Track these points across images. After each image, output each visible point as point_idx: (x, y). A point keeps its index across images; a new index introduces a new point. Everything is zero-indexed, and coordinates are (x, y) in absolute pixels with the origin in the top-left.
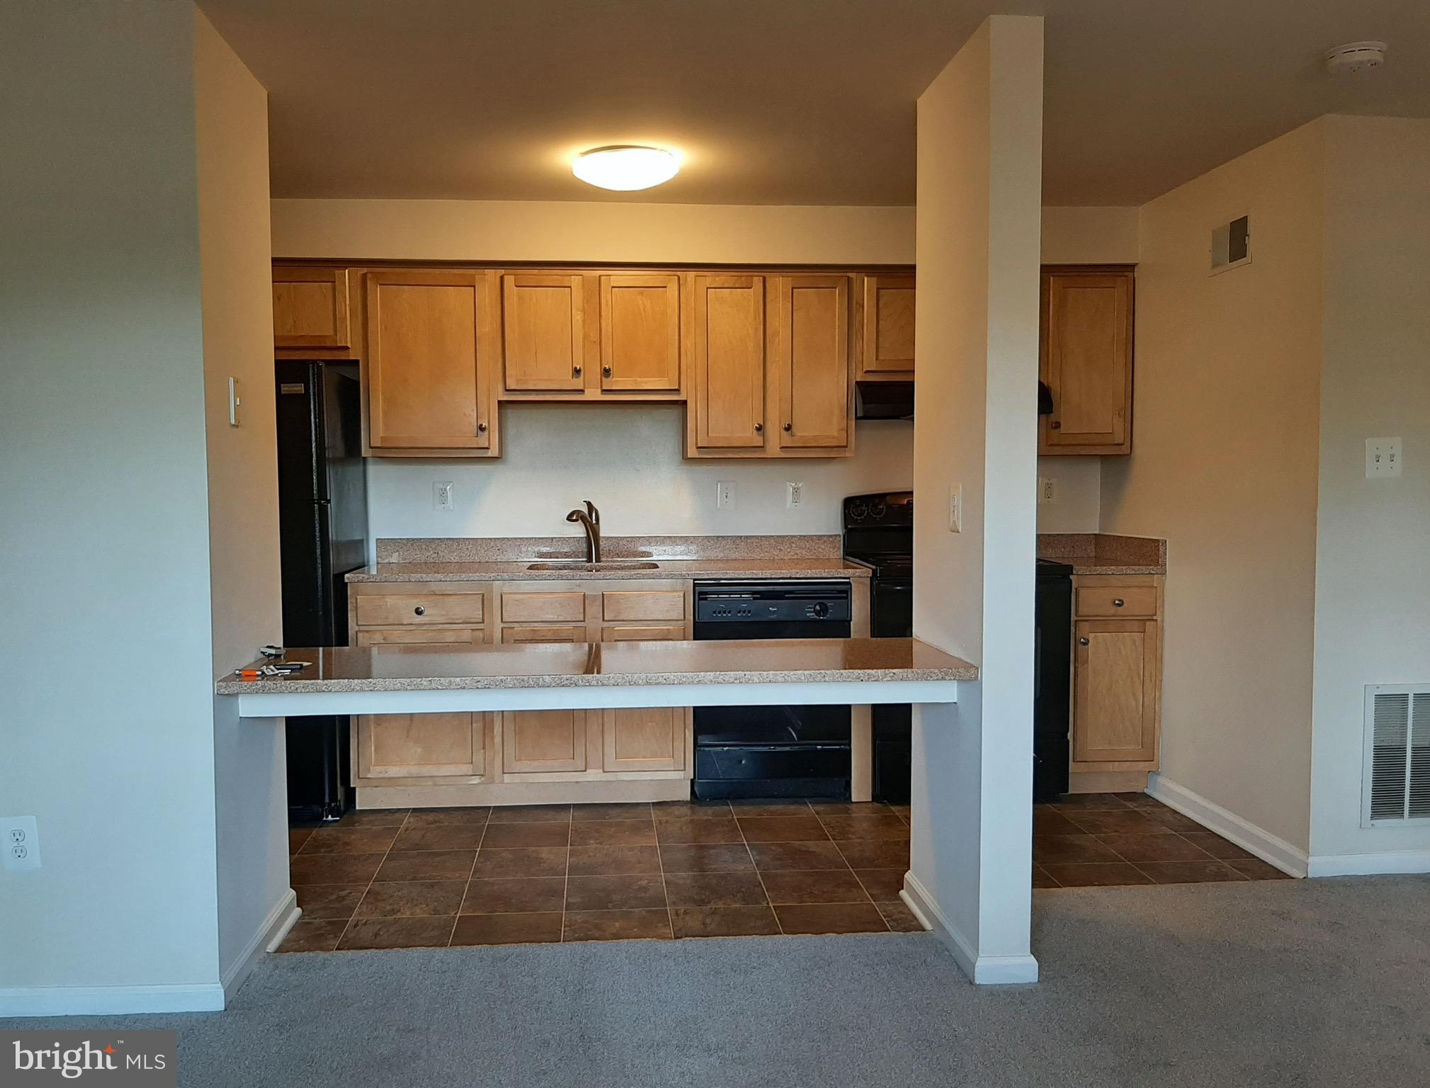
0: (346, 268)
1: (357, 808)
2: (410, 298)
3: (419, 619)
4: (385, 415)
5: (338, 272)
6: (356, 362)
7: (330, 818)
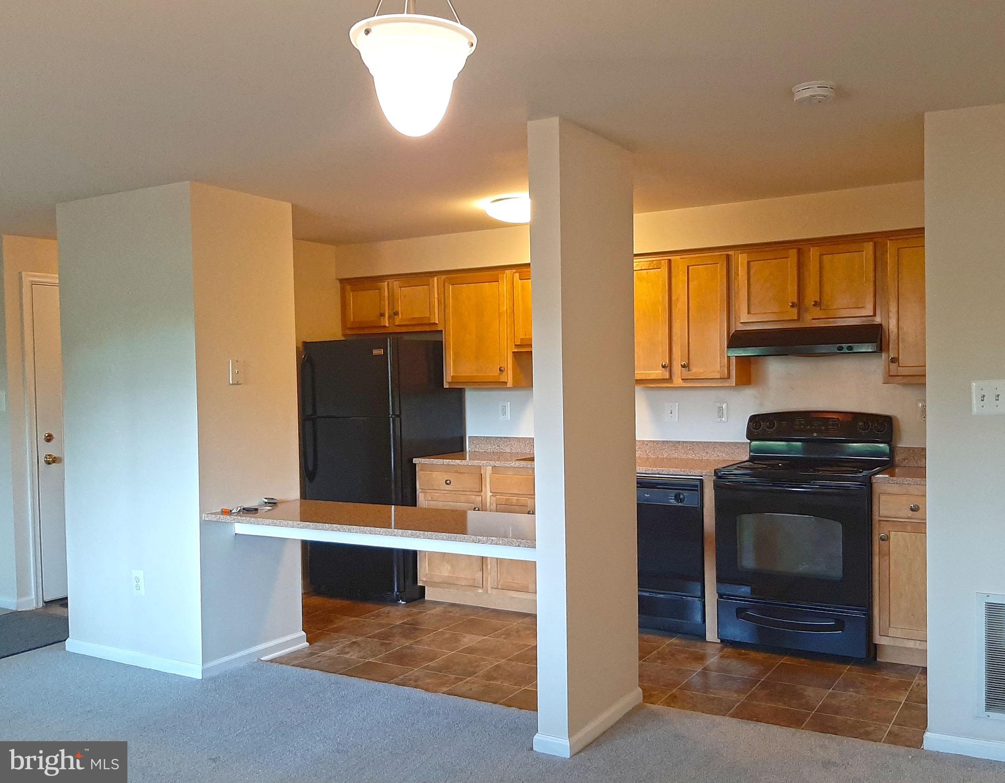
0: (436, 276)
1: (426, 599)
2: (467, 290)
3: (448, 488)
4: (454, 362)
5: (431, 280)
6: (442, 331)
7: (401, 601)
